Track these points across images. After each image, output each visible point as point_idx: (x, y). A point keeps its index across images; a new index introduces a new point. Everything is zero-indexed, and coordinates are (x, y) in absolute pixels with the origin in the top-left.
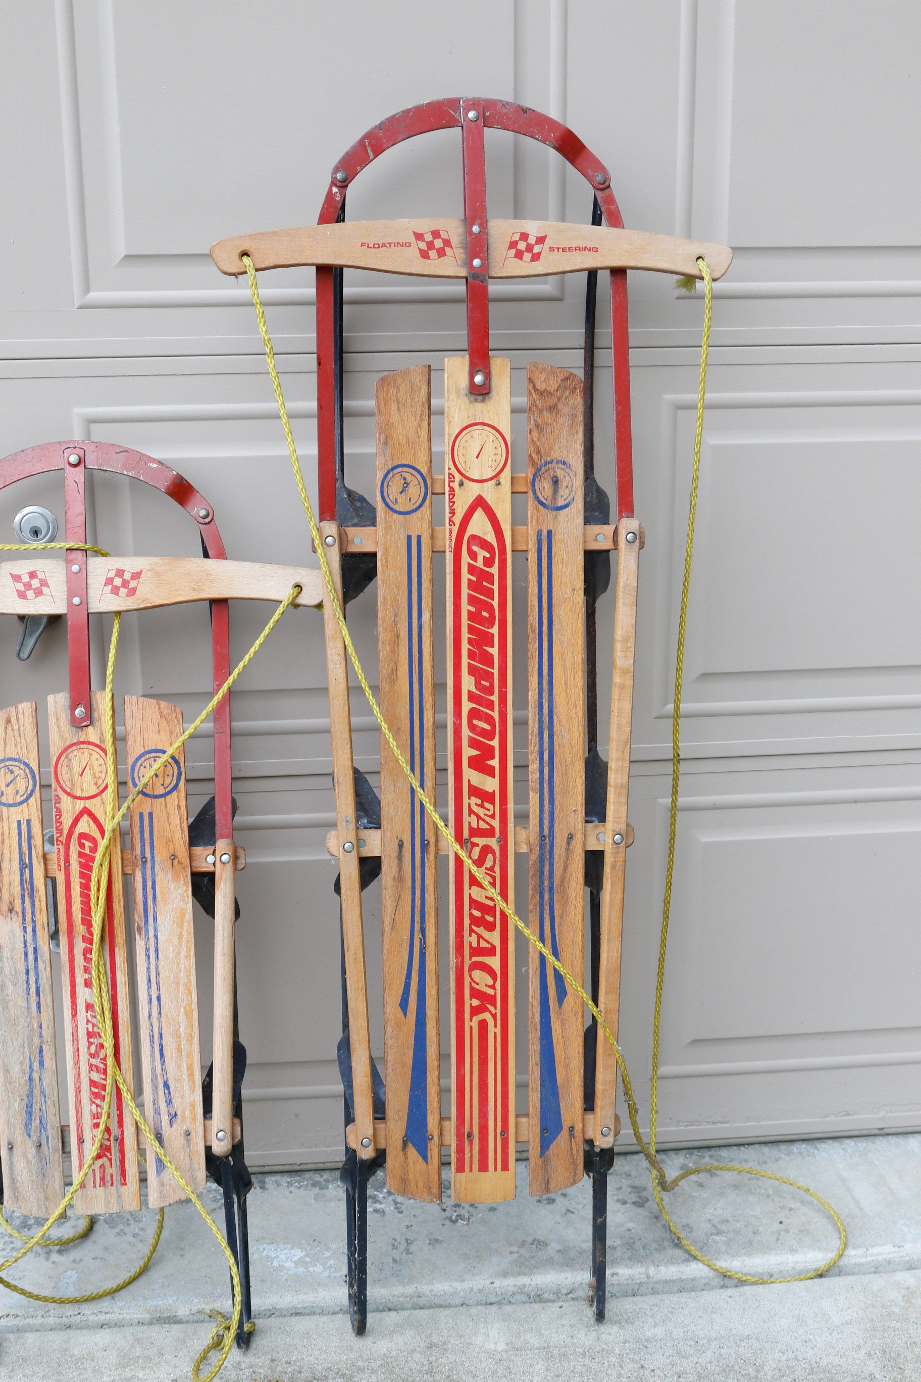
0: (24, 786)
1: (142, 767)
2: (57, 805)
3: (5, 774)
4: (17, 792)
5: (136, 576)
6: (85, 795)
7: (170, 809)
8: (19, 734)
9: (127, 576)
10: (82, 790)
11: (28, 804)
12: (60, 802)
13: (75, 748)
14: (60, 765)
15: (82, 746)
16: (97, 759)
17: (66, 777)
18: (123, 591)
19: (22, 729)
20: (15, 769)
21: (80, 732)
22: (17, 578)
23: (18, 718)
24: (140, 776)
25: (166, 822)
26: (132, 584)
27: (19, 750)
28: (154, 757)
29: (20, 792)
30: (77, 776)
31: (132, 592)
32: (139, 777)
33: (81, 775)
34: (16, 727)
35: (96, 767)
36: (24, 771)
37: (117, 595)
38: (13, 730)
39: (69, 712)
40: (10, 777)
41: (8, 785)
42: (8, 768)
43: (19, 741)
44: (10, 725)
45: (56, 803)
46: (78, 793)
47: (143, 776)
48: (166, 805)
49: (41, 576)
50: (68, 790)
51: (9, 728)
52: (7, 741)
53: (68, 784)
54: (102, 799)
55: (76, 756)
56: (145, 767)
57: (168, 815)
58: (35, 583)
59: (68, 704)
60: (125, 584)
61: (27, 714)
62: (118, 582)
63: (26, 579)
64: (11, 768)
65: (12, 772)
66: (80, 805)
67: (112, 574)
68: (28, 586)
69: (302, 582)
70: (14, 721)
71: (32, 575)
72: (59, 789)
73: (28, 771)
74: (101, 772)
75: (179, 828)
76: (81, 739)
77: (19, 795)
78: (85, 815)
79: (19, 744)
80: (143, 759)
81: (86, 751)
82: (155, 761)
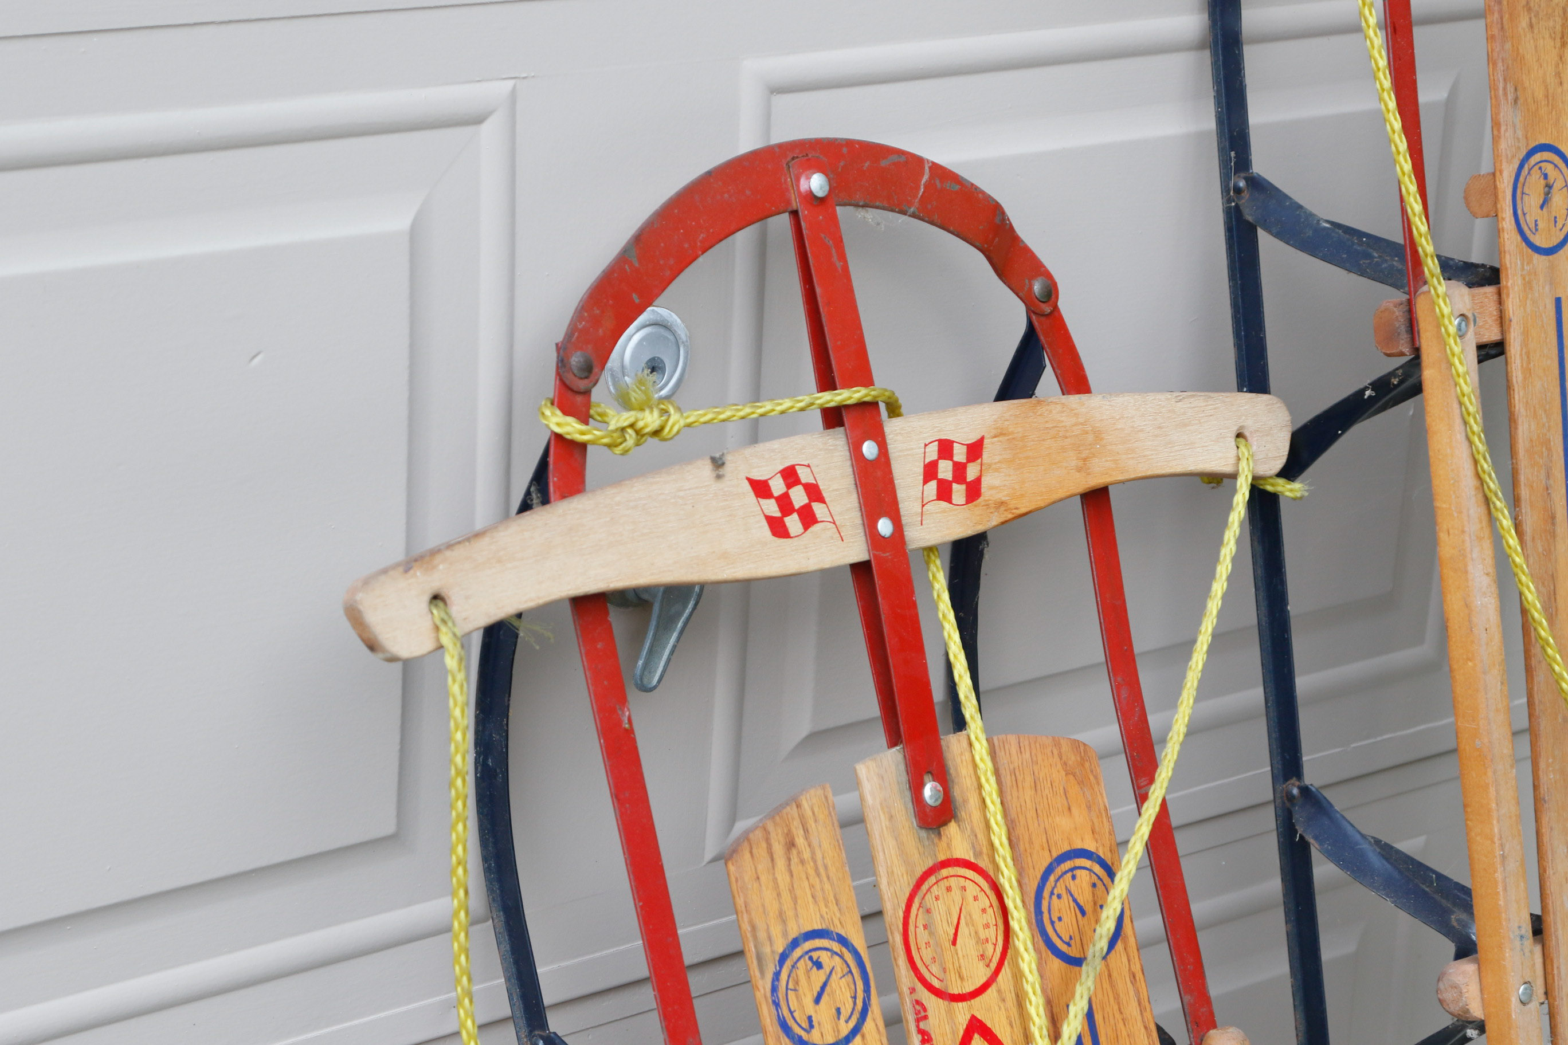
0: (848, 995)
1: (1055, 897)
2: (922, 1025)
3: (808, 972)
4: (838, 1011)
5: (975, 450)
6: (969, 988)
7: (1120, 987)
8: (817, 870)
9: (960, 454)
10: (962, 978)
11: (863, 1037)
12: (926, 1017)
13: (932, 879)
14: (911, 928)
15: (945, 872)
16: (976, 898)
17: (927, 954)
18: (959, 491)
19: (819, 856)
20: (824, 957)
21: (936, 840)
22: (761, 489)
23: (806, 831)
24: (1055, 919)
25: (1118, 1015)
26: (972, 472)
27: (824, 910)
28: (1072, 870)
29: (843, 1010)
30: (948, 944)
31: (974, 491)
32: (1052, 923)
33: (954, 943)
34: (807, 855)
35: (977, 915)
36: (841, 957)
37: (949, 500)
38: (802, 862)
39: (908, 794)
40: (819, 977)
41: (817, 1000)
42: (811, 958)
43: (818, 887)
44: (794, 851)
45: (918, 1020)
46: (956, 988)
47: (1060, 919)
48: (1110, 976)
49: (804, 475)
50: (936, 983)
51: (795, 860)
52: (798, 892)
53: (934, 969)
54: (999, 991)
55: (937, 898)
56: (1059, 897)
57: (1117, 997)
58: (799, 497)
59: (904, 778)
60: (960, 471)
61: (821, 817)
62: (945, 470)
63: (778, 486)
64: (815, 955)
65: (819, 965)
66: (962, 1013)
67: (933, 453)
68: (785, 503)
69: (1250, 425)
70: (800, 841)
71: (790, 475)
72: (919, 986)
73: (848, 956)
74: (987, 926)
75: (1140, 1024)
76: (942, 857)
77: (843, 1018)
78: (976, 1036)
79: (819, 895)
80: (1052, 878)
81: (953, 882)
82: (1074, 877)
